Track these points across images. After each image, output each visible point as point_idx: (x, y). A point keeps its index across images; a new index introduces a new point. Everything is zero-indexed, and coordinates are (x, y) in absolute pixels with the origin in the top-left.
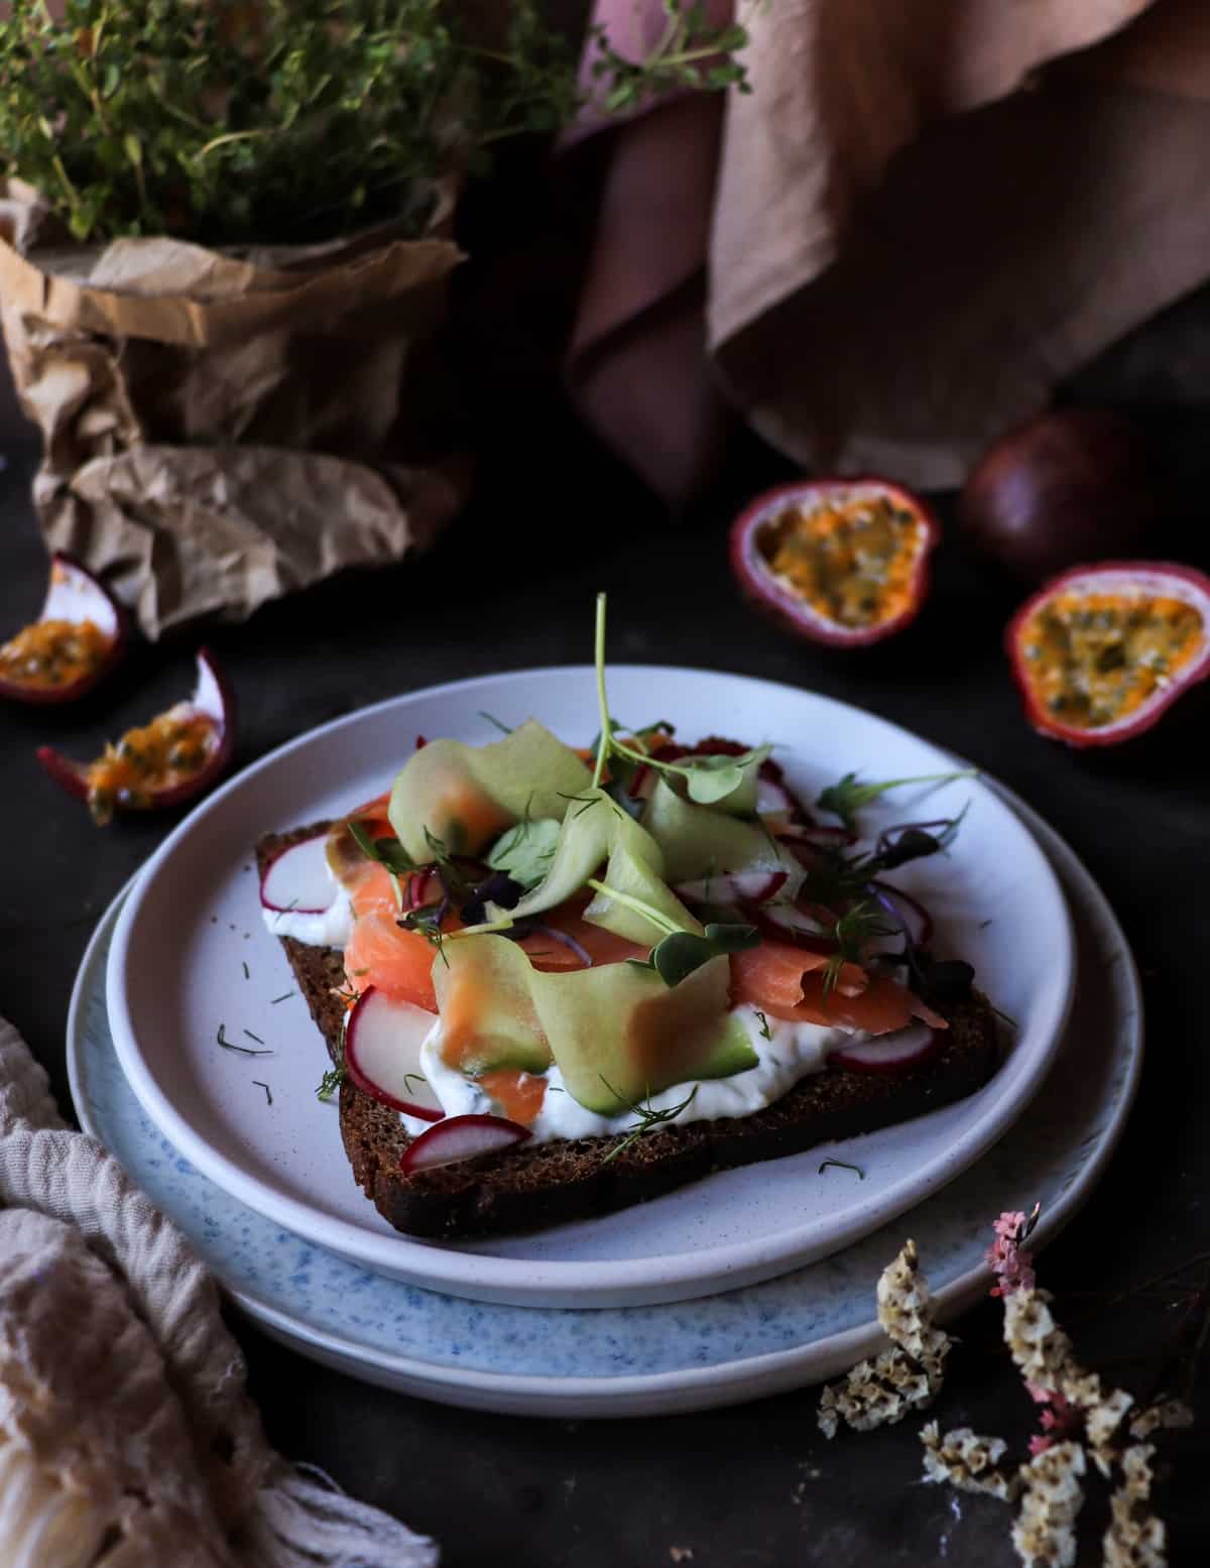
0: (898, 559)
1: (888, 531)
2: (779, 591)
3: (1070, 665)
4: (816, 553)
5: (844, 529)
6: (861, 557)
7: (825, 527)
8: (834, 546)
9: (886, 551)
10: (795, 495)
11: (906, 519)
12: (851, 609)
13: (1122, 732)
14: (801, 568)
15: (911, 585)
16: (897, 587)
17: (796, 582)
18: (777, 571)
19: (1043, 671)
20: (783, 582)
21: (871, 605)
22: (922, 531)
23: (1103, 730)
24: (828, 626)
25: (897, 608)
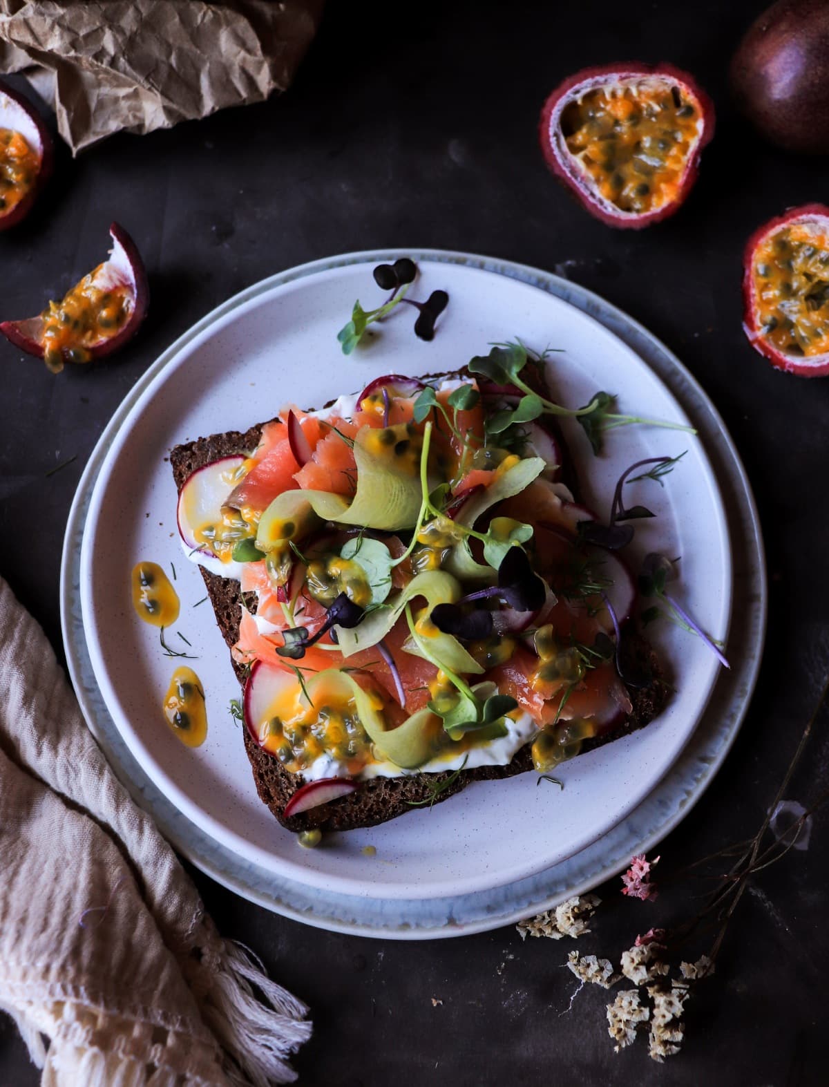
0: (674, 151)
1: (673, 121)
2: (574, 171)
3: (788, 291)
4: (609, 136)
5: (636, 115)
6: (647, 142)
7: (620, 111)
8: (624, 129)
9: (666, 141)
10: (600, 79)
11: (690, 111)
12: (629, 191)
13: (811, 369)
14: (593, 150)
15: (681, 179)
16: (669, 177)
17: (588, 161)
18: (575, 149)
19: (765, 287)
20: (578, 160)
21: (645, 191)
22: (700, 125)
23: (797, 361)
24: (610, 208)
25: (665, 198)
